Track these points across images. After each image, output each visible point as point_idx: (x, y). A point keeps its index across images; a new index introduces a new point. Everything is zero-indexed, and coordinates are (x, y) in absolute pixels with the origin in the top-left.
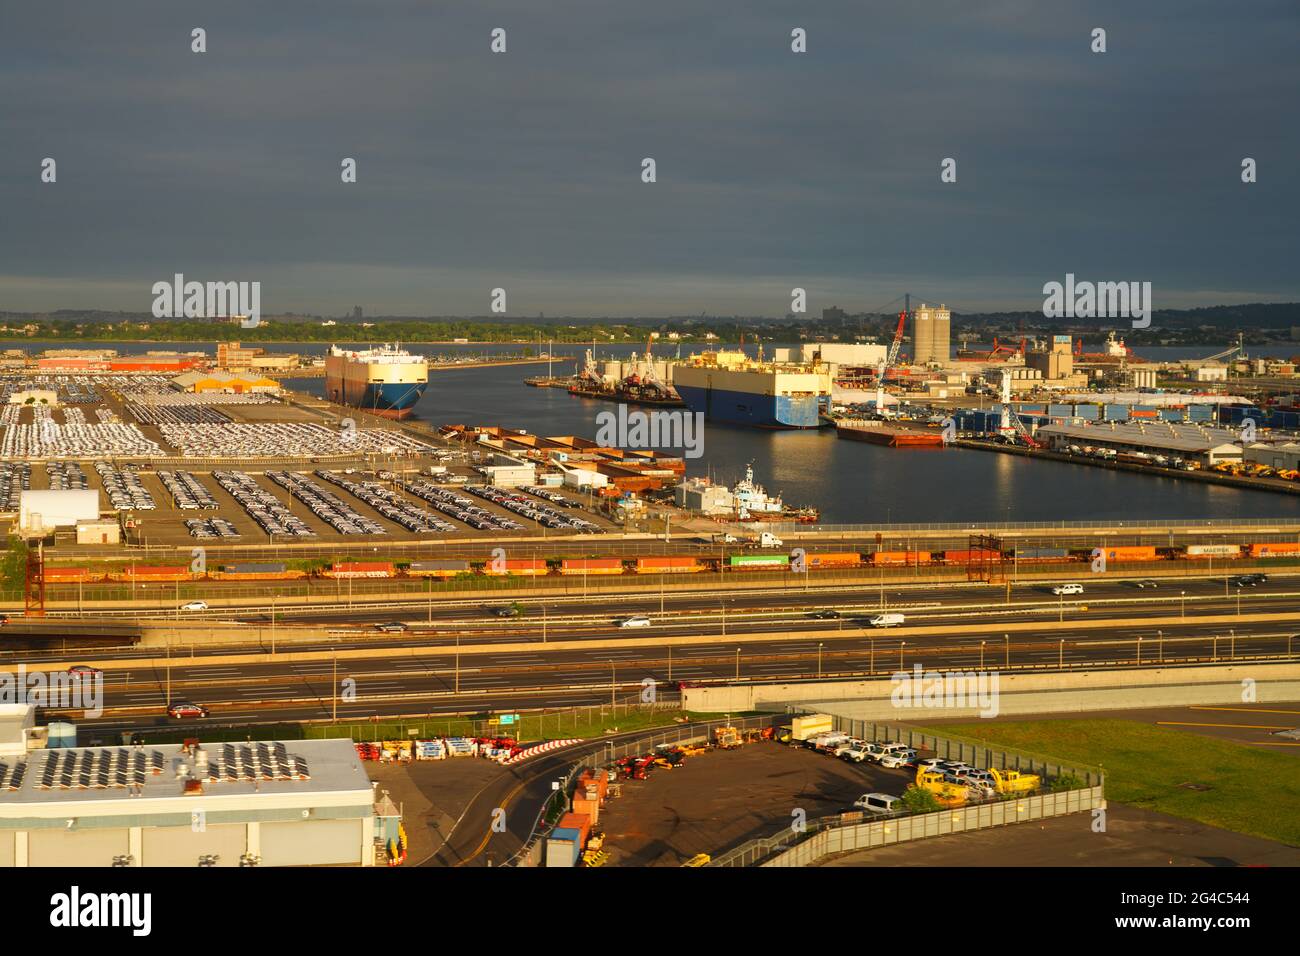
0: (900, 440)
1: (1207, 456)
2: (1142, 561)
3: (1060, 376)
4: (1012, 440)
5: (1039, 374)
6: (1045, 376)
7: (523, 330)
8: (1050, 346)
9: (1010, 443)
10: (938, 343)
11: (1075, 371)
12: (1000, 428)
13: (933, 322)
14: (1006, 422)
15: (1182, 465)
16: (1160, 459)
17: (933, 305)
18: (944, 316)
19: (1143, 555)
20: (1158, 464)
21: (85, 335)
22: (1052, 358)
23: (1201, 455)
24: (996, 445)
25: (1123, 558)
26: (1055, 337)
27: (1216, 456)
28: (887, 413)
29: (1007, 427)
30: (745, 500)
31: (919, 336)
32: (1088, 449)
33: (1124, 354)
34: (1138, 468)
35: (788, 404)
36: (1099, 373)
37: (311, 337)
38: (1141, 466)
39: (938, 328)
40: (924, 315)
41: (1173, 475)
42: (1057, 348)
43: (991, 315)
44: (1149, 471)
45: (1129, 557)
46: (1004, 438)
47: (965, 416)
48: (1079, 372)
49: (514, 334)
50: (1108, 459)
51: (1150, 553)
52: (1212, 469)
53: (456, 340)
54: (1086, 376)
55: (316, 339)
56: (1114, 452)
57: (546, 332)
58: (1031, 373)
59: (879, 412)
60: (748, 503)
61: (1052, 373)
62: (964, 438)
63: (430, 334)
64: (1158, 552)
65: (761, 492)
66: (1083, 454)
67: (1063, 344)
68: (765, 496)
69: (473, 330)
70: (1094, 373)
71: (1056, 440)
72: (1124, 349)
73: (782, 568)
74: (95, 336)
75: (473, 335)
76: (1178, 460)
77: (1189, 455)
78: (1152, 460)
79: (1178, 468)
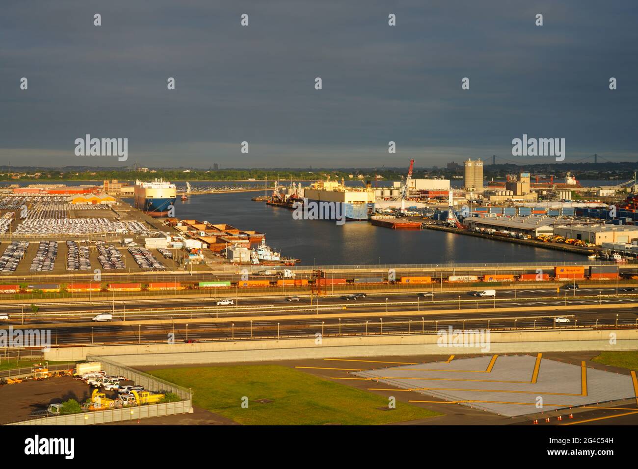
0: (397, 225)
1: (535, 232)
2: (424, 284)
3: (523, 194)
4: (453, 225)
5: (512, 193)
6: (515, 194)
7: (284, 174)
8: (519, 179)
9: (452, 226)
10: (477, 178)
11: (531, 192)
12: (448, 219)
13: (474, 169)
14: (451, 216)
15: (522, 237)
16: (513, 234)
17: (475, 159)
18: (480, 165)
19: (425, 281)
20: (512, 237)
21: (64, 178)
22: (519, 185)
23: (531, 231)
24: (445, 228)
25: (414, 282)
26: (521, 174)
27: (539, 232)
28: (406, 212)
29: (452, 219)
30: (261, 255)
31: (467, 175)
32: (483, 229)
33: (575, 183)
34: (501, 238)
35: (352, 208)
36: (544, 193)
37: (176, 178)
38: (503, 237)
39: (477, 171)
40: (470, 164)
41: (518, 242)
42: (522, 180)
43: (534, 165)
44: (507, 240)
45: (417, 282)
46: (449, 224)
47: (440, 213)
48: (534, 192)
49: (280, 176)
50: (491, 234)
51: (428, 280)
52: (536, 239)
53: (250, 179)
54: (537, 194)
55: (178, 179)
56: (494, 231)
57: (296, 175)
58: (508, 193)
59: (402, 212)
60: (262, 256)
61: (519, 193)
62: (432, 224)
63: (237, 176)
64: (433, 279)
65: (269, 250)
66: (480, 232)
67: (525, 177)
68: (272, 252)
69: (259, 174)
70: (542, 192)
71: (472, 225)
72: (575, 181)
73: (227, 288)
74: (68, 178)
75: (259, 177)
76: (521, 234)
77: (527, 232)
78: (509, 234)
79: (520, 239)
